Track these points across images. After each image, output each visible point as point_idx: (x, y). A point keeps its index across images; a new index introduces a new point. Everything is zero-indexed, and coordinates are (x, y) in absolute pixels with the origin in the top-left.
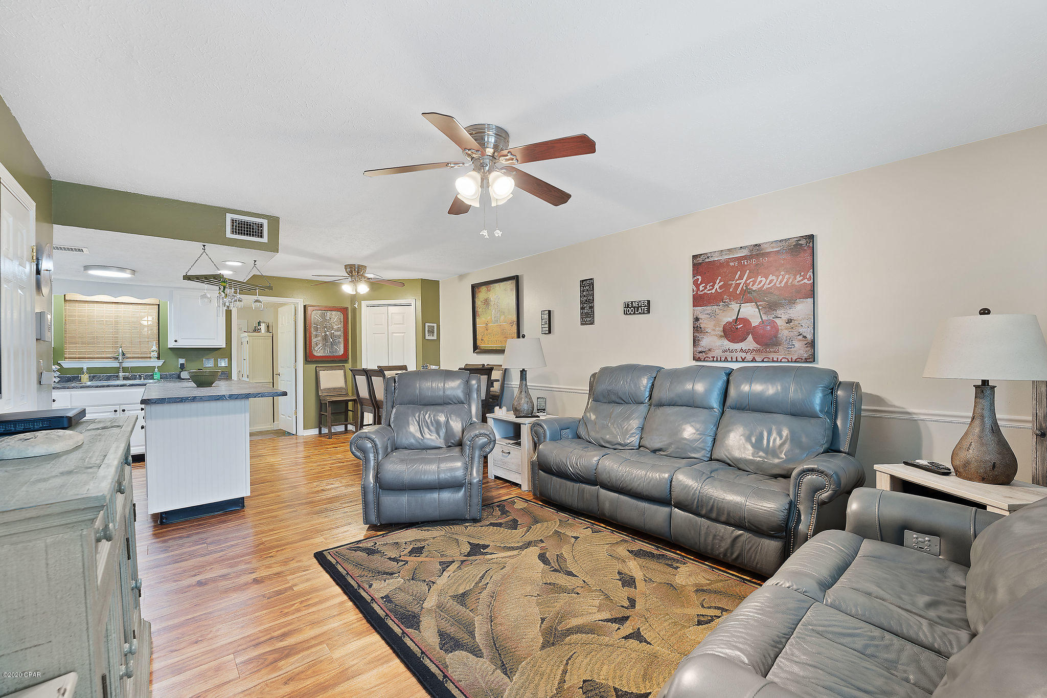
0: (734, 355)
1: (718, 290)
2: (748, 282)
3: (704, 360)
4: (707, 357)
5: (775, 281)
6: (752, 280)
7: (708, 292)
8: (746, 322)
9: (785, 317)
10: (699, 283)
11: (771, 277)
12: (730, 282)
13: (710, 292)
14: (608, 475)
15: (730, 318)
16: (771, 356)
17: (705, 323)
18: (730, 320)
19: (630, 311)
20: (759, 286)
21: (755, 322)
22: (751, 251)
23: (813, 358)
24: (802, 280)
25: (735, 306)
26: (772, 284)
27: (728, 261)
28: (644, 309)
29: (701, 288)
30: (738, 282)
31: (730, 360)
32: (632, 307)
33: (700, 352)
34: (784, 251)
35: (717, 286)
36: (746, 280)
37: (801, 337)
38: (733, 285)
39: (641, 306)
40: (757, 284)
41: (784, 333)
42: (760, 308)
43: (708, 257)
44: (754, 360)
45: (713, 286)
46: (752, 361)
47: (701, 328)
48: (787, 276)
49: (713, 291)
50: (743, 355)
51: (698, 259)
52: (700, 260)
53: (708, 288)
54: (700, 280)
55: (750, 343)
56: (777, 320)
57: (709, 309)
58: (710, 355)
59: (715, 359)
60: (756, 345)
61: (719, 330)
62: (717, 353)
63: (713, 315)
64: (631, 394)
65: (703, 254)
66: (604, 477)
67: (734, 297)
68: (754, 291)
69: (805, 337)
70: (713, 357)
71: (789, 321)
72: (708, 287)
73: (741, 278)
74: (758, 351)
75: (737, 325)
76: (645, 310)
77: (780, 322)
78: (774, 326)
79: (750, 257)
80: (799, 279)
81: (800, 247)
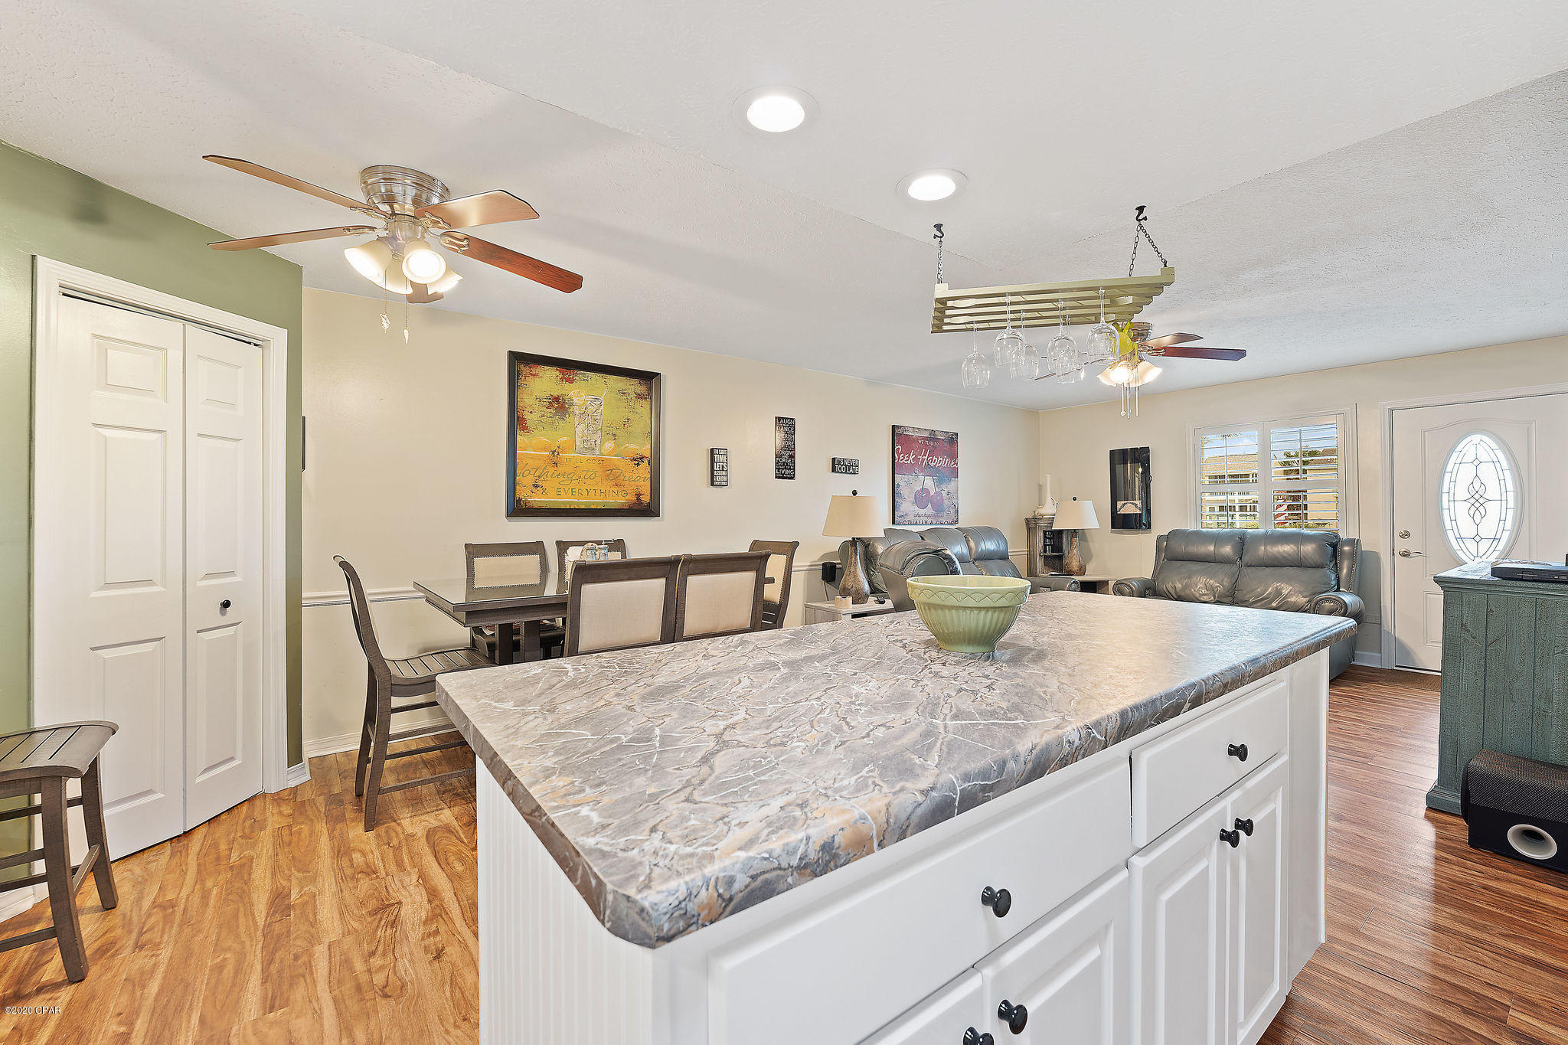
0: (921, 519)
1: (912, 462)
2: (929, 459)
3: (903, 524)
4: (904, 520)
5: (942, 462)
7: (906, 462)
8: (927, 491)
9: (947, 490)
10: (898, 452)
11: (940, 459)
12: (919, 457)
15: (919, 487)
16: (941, 520)
17: (902, 489)
18: (919, 489)
19: (839, 468)
20: (935, 464)
21: (932, 492)
22: (931, 434)
23: (957, 522)
24: (954, 465)
25: (921, 478)
26: (941, 464)
27: (918, 438)
29: (901, 458)
30: (923, 457)
31: (918, 523)
32: (843, 465)
33: (899, 515)
34: (947, 440)
35: (911, 458)
37: (953, 505)
38: (921, 460)
39: (852, 465)
40: (933, 462)
41: (947, 502)
42: (935, 481)
43: (904, 430)
44: (932, 523)
45: (909, 457)
47: (899, 494)
48: (948, 460)
49: (909, 462)
50: (926, 519)
51: (897, 430)
52: (899, 431)
53: (906, 459)
54: (899, 450)
55: (929, 510)
56: (942, 492)
57: (905, 477)
58: (906, 519)
59: (910, 523)
60: (933, 511)
61: (912, 497)
62: (911, 518)
63: (908, 483)
65: (901, 426)
67: (921, 469)
68: (931, 466)
69: (955, 506)
70: (909, 521)
71: (949, 494)
72: (906, 457)
73: (925, 454)
74: (933, 516)
75: (923, 494)
76: (853, 469)
77: (944, 494)
78: (942, 497)
79: (929, 439)
80: (953, 463)
81: (953, 439)
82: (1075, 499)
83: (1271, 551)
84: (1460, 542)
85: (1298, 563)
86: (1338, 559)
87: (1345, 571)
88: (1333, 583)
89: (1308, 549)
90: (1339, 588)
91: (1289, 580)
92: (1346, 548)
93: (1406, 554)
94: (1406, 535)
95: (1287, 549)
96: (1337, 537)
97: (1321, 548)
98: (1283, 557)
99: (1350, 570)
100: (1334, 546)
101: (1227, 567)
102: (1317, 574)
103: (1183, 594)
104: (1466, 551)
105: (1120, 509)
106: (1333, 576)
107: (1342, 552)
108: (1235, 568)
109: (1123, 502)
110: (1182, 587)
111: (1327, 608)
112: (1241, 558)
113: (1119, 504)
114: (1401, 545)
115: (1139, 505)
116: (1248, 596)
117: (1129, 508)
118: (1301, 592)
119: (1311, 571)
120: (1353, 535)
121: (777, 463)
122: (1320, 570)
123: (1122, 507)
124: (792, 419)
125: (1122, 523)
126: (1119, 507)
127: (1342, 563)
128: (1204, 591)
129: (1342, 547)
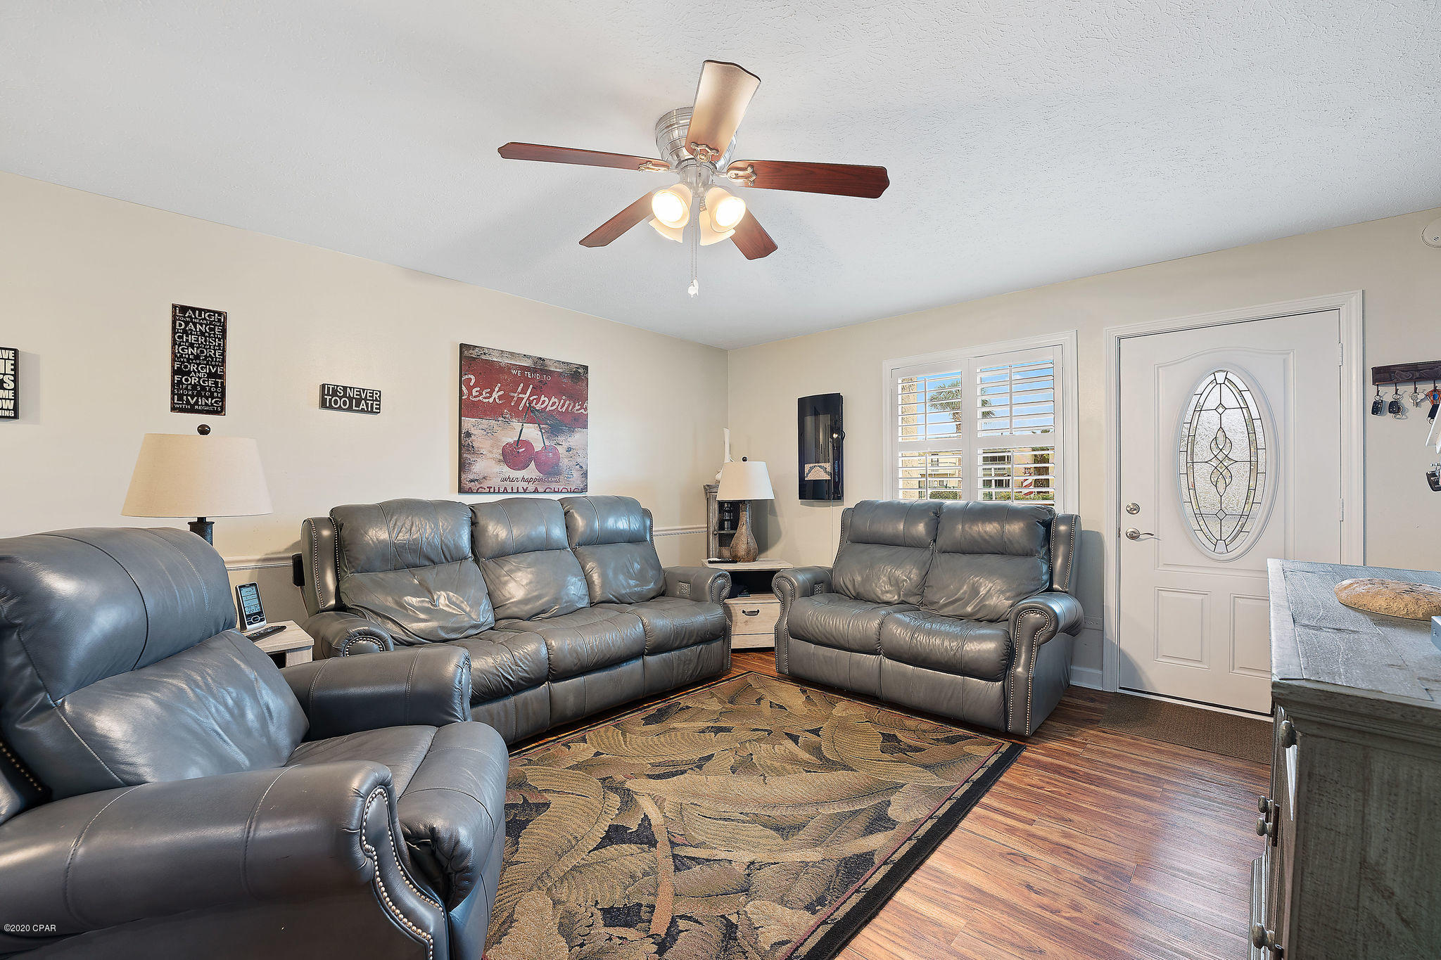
0: (515, 485)
1: (497, 401)
2: (531, 399)
3: (477, 492)
4: (481, 487)
5: (557, 404)
6: (535, 397)
7: (485, 400)
8: (528, 444)
9: (566, 445)
10: (471, 384)
11: (553, 399)
12: (512, 394)
13: (487, 400)
14: (575, 655)
15: (511, 439)
16: (553, 486)
17: (479, 440)
18: (511, 441)
19: (340, 403)
20: (543, 406)
21: (538, 446)
22: (535, 363)
23: (585, 489)
24: (580, 409)
25: (516, 425)
26: (555, 407)
27: (510, 367)
28: (372, 404)
29: (474, 393)
30: (520, 396)
31: (510, 491)
32: (345, 396)
33: (472, 481)
34: (566, 375)
35: (495, 395)
36: (529, 397)
37: (578, 467)
38: (515, 399)
39: (366, 399)
40: (540, 403)
41: (565, 462)
42: (543, 431)
43: (485, 354)
44: (536, 491)
45: (491, 393)
46: (534, 492)
47: (473, 447)
48: (568, 402)
49: (491, 400)
50: (525, 485)
51: (471, 352)
52: (474, 353)
53: (484, 395)
54: (473, 381)
55: (532, 471)
56: (558, 447)
57: (485, 423)
58: (485, 485)
59: (492, 490)
60: (539, 474)
61: (498, 453)
62: (495, 482)
63: (489, 432)
64: (446, 545)
65: (478, 347)
66: (569, 662)
67: (516, 413)
68: (536, 410)
69: (581, 467)
70: (490, 488)
71: (569, 450)
72: (484, 393)
73: (524, 392)
74: (540, 480)
75: (519, 449)
76: (375, 406)
77: (561, 450)
78: (556, 454)
79: (533, 370)
80: (577, 407)
81: (578, 375)
82: (744, 459)
83: (969, 531)
84: (1200, 519)
85: (1000, 549)
86: (1052, 543)
87: (1059, 561)
88: (1045, 577)
89: (1015, 528)
90: (1051, 584)
91: (990, 573)
92: (1062, 528)
93: (1134, 536)
94: (1134, 509)
95: (991, 528)
96: (1050, 511)
97: (1030, 529)
98: (985, 540)
99: (1066, 559)
100: (1047, 525)
101: (917, 552)
102: (1023, 565)
103: (861, 590)
104: (1206, 530)
105: (808, 474)
106: (1045, 568)
107: (1057, 532)
108: (927, 554)
109: (812, 465)
110: (862, 580)
111: (1032, 621)
112: (935, 541)
113: (807, 467)
114: (1129, 523)
115: (829, 469)
116: (938, 596)
117: (819, 472)
118: (1002, 592)
119: (1018, 560)
120: (1071, 510)
121: (175, 386)
122: (1029, 559)
123: (810, 471)
124: (220, 314)
125: (811, 491)
126: (806, 471)
127: (1056, 550)
128: (888, 587)
129: (1057, 526)
